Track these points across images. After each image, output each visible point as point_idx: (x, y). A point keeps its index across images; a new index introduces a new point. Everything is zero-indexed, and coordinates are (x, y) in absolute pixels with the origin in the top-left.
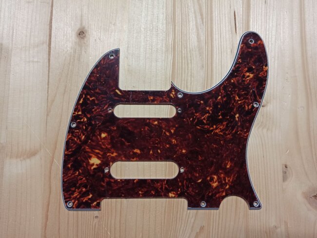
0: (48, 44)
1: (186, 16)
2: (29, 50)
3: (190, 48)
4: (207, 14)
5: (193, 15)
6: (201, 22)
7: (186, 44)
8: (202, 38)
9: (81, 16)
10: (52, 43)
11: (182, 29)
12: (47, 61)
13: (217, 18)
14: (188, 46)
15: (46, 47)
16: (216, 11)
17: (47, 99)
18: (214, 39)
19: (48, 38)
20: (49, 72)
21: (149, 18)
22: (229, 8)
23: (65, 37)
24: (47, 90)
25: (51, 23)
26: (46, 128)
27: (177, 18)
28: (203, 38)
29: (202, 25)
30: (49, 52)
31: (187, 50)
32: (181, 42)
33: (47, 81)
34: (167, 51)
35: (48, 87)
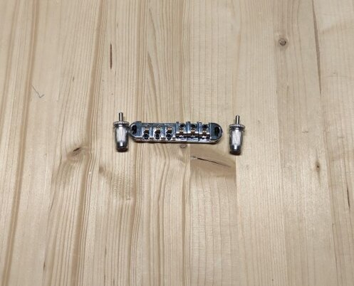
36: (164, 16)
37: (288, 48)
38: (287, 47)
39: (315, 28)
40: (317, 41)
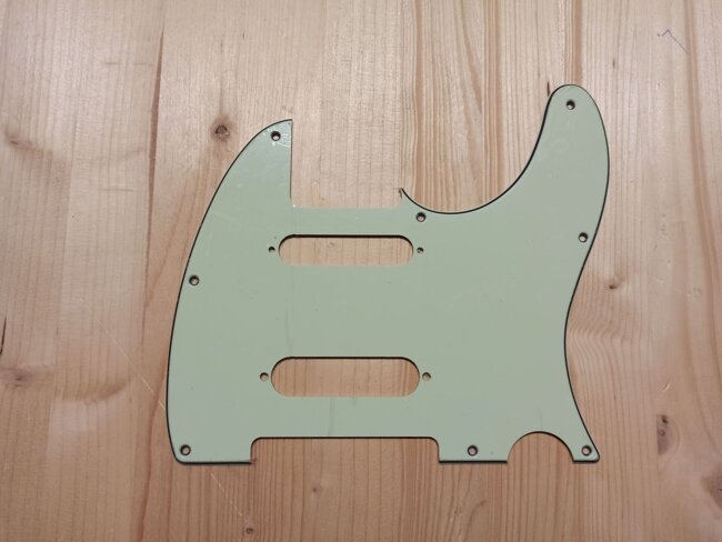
0: (148, 151)
1: (444, 94)
2: (109, 165)
3: (452, 163)
4: (489, 89)
5: (460, 91)
6: (477, 107)
7: (445, 152)
8: (478, 140)
9: (221, 94)
10: (158, 149)
11: (435, 122)
12: (146, 187)
13: (510, 98)
14: (449, 157)
15: (144, 158)
16: (509, 83)
17: (147, 270)
18: (505, 143)
19: (149, 139)
20: (151, 211)
21: (366, 98)
22: (536, 76)
23: (186, 137)
24: (145, 250)
25: (156, 106)
26: (143, 332)
27: (424, 98)
28: (480, 140)
29: (478, 112)
30: (152, 169)
31: (446, 166)
32: (435, 148)
33: (146, 232)
34: (403, 166)
35: (149, 246)
36: (452, 190)
37: (212, 120)
38: (216, 122)
39: (153, 161)
40: (154, 134)
